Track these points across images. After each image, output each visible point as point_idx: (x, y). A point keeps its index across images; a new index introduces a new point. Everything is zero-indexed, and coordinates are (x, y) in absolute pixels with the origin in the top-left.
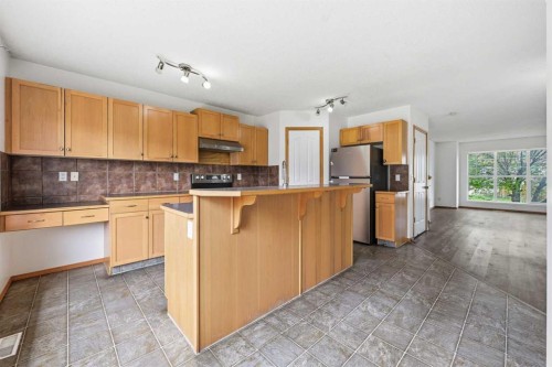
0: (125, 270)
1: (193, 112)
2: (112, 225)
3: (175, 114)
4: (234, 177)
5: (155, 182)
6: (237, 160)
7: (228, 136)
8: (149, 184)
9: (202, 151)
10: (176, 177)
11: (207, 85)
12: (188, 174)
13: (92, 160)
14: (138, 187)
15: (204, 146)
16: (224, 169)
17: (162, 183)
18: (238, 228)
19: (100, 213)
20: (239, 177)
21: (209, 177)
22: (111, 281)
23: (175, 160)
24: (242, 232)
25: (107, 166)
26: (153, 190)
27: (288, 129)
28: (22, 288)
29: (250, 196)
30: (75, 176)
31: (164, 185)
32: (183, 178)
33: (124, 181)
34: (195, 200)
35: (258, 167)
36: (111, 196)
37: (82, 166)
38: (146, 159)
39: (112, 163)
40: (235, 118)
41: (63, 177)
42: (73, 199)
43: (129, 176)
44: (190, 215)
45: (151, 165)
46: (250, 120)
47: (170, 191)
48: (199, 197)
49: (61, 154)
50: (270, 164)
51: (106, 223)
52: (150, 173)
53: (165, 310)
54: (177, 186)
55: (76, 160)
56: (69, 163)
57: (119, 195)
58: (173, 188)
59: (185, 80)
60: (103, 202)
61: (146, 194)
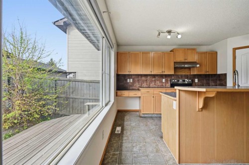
0: (146, 116)
1: (171, 51)
2: (142, 98)
3: (164, 53)
4: (193, 81)
5: (155, 83)
6: (195, 72)
7: (190, 60)
8: (153, 83)
9: (176, 69)
10: (164, 81)
11: (179, 36)
12: (169, 79)
13: (136, 75)
14: (150, 84)
15: (177, 66)
16: (187, 77)
17: (158, 83)
18: (202, 109)
19: (138, 94)
20: (196, 80)
21: (178, 81)
22: (142, 118)
23: (164, 73)
24: (204, 111)
25: (140, 77)
26: (154, 86)
27: (235, 49)
28: (120, 114)
29: (211, 91)
30: (131, 80)
31: (159, 84)
32: (167, 81)
33: (145, 82)
34: (177, 91)
35: (209, 75)
36: (141, 87)
37: (133, 77)
38: (153, 73)
39: (141, 75)
40: (194, 49)
41: (128, 80)
42: (131, 88)
43: (146, 80)
44: (175, 98)
45: (154, 76)
46: (204, 49)
47: (162, 87)
48: (179, 90)
49: (128, 73)
50: (219, 72)
51: (140, 97)
52: (154, 79)
53: (162, 137)
54: (164, 85)
55: (132, 75)
56: (130, 76)
57: (143, 87)
58: (162, 85)
59: (169, 37)
60: (139, 90)
61: (153, 88)
